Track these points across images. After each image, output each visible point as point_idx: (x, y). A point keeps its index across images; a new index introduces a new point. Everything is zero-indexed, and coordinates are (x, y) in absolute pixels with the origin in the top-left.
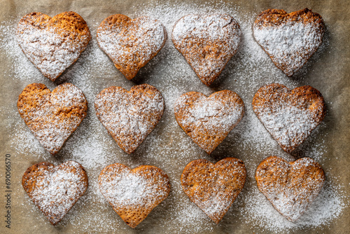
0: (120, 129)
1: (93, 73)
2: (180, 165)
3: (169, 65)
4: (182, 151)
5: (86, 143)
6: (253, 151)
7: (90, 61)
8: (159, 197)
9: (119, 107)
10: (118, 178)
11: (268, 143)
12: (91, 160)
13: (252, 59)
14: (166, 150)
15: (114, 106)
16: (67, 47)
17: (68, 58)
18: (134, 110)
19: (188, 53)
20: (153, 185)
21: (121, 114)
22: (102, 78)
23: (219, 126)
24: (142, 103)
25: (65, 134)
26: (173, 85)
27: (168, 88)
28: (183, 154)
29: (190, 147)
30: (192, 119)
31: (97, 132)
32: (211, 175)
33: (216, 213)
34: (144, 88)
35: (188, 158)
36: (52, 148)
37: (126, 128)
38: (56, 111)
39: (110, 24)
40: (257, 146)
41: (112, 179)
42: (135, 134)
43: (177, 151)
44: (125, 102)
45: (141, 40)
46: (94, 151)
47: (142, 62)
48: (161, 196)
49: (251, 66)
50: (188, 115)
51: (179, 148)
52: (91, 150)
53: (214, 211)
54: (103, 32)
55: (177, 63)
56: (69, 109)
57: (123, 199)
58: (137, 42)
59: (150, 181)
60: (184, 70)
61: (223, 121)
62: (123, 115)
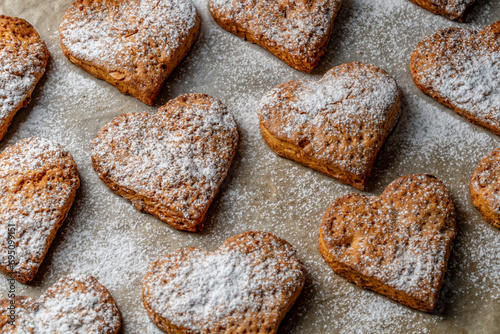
0: (161, 178)
1: (73, 115)
2: (310, 229)
3: (220, 61)
4: (304, 201)
5: (95, 242)
6: (448, 162)
7: (60, 97)
8: (285, 281)
9: (145, 142)
10: (184, 269)
11: (470, 141)
12: (115, 272)
13: (376, 13)
14: (270, 210)
15: (134, 144)
16: (5, 67)
17: (12, 85)
18: (178, 139)
19: (251, 18)
20: (265, 259)
21: (153, 152)
22: (93, 119)
23: (361, 112)
24: (188, 120)
25: (45, 224)
26: (242, 91)
27: (232, 99)
28: (308, 207)
29: (317, 189)
30: (303, 118)
31: (112, 216)
32: (379, 212)
33: (421, 279)
34: (185, 100)
35: (321, 211)
36: (22, 260)
37: (171, 172)
38: (12, 184)
39: (82, 9)
40: (452, 151)
41: (174, 276)
42: (194, 180)
43: (293, 203)
44: (154, 130)
45: (151, 18)
46: (118, 251)
47: (165, 54)
48: (291, 279)
49: (381, 23)
50: (293, 113)
51: (296, 197)
52: (110, 251)
53: (415, 278)
54: (72, 26)
55: (236, 54)
56: (39, 170)
57: (208, 307)
58: (145, 23)
59: (257, 255)
60: (254, 63)
61: (366, 100)
62: (157, 154)
